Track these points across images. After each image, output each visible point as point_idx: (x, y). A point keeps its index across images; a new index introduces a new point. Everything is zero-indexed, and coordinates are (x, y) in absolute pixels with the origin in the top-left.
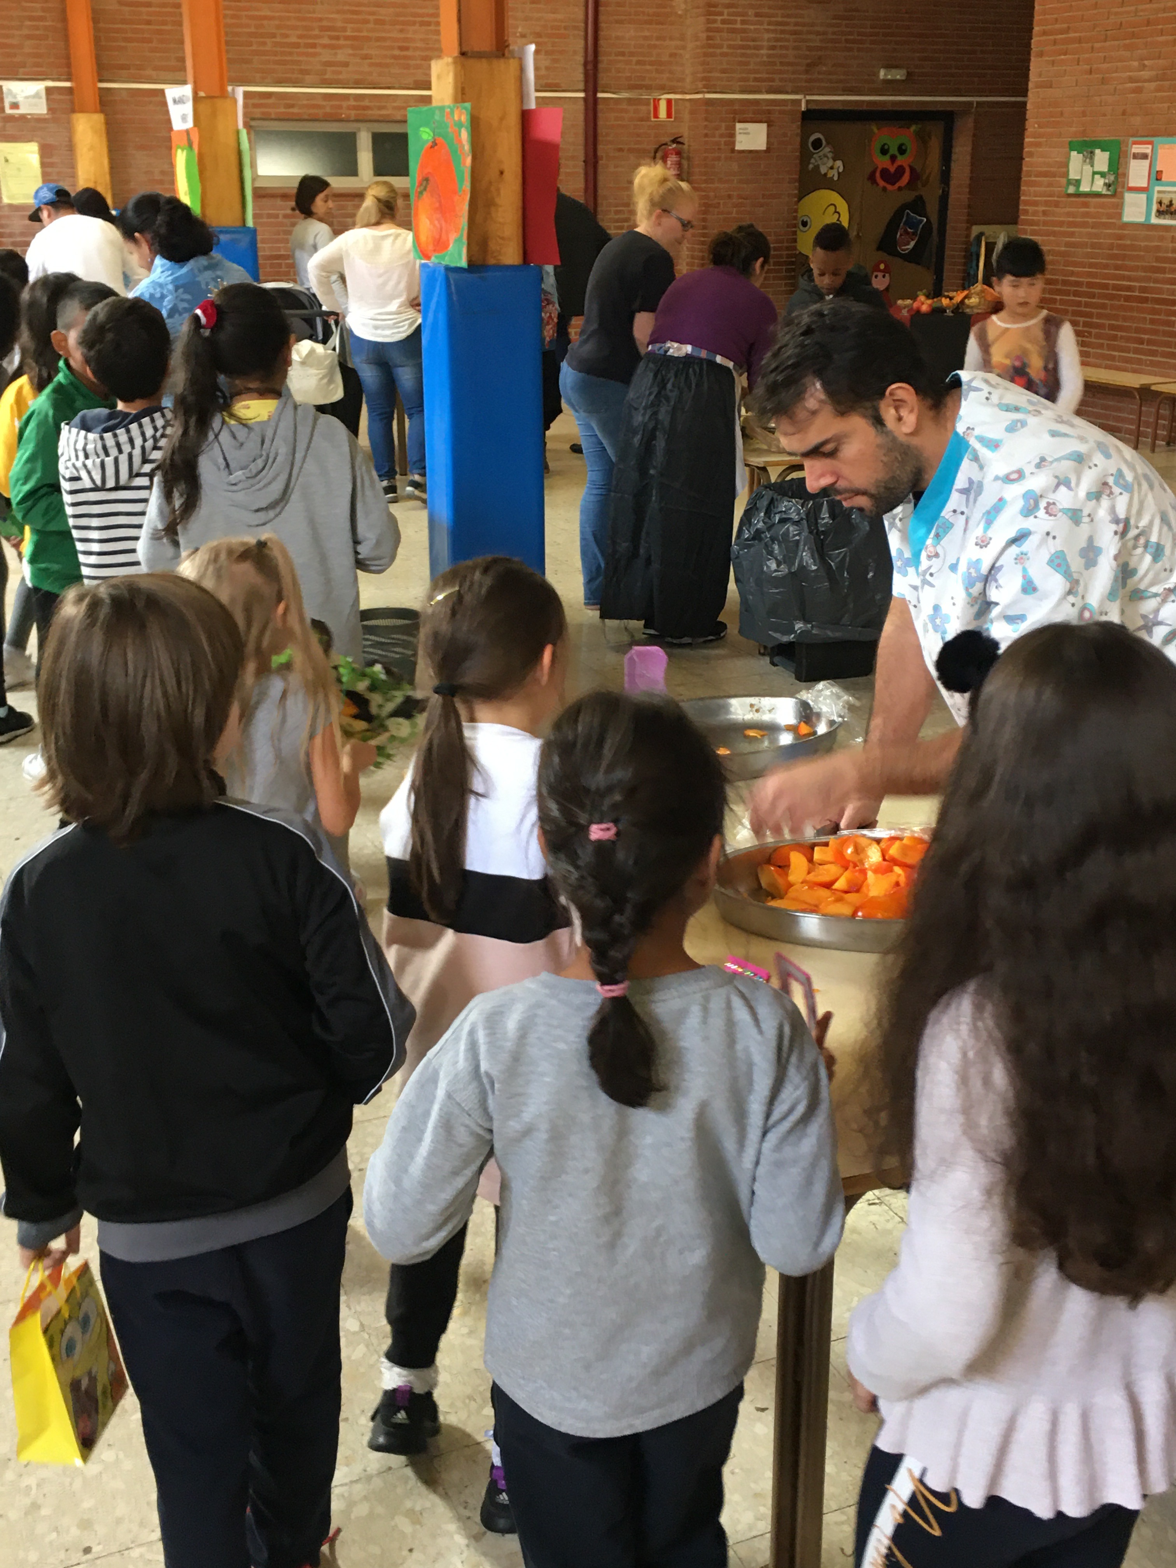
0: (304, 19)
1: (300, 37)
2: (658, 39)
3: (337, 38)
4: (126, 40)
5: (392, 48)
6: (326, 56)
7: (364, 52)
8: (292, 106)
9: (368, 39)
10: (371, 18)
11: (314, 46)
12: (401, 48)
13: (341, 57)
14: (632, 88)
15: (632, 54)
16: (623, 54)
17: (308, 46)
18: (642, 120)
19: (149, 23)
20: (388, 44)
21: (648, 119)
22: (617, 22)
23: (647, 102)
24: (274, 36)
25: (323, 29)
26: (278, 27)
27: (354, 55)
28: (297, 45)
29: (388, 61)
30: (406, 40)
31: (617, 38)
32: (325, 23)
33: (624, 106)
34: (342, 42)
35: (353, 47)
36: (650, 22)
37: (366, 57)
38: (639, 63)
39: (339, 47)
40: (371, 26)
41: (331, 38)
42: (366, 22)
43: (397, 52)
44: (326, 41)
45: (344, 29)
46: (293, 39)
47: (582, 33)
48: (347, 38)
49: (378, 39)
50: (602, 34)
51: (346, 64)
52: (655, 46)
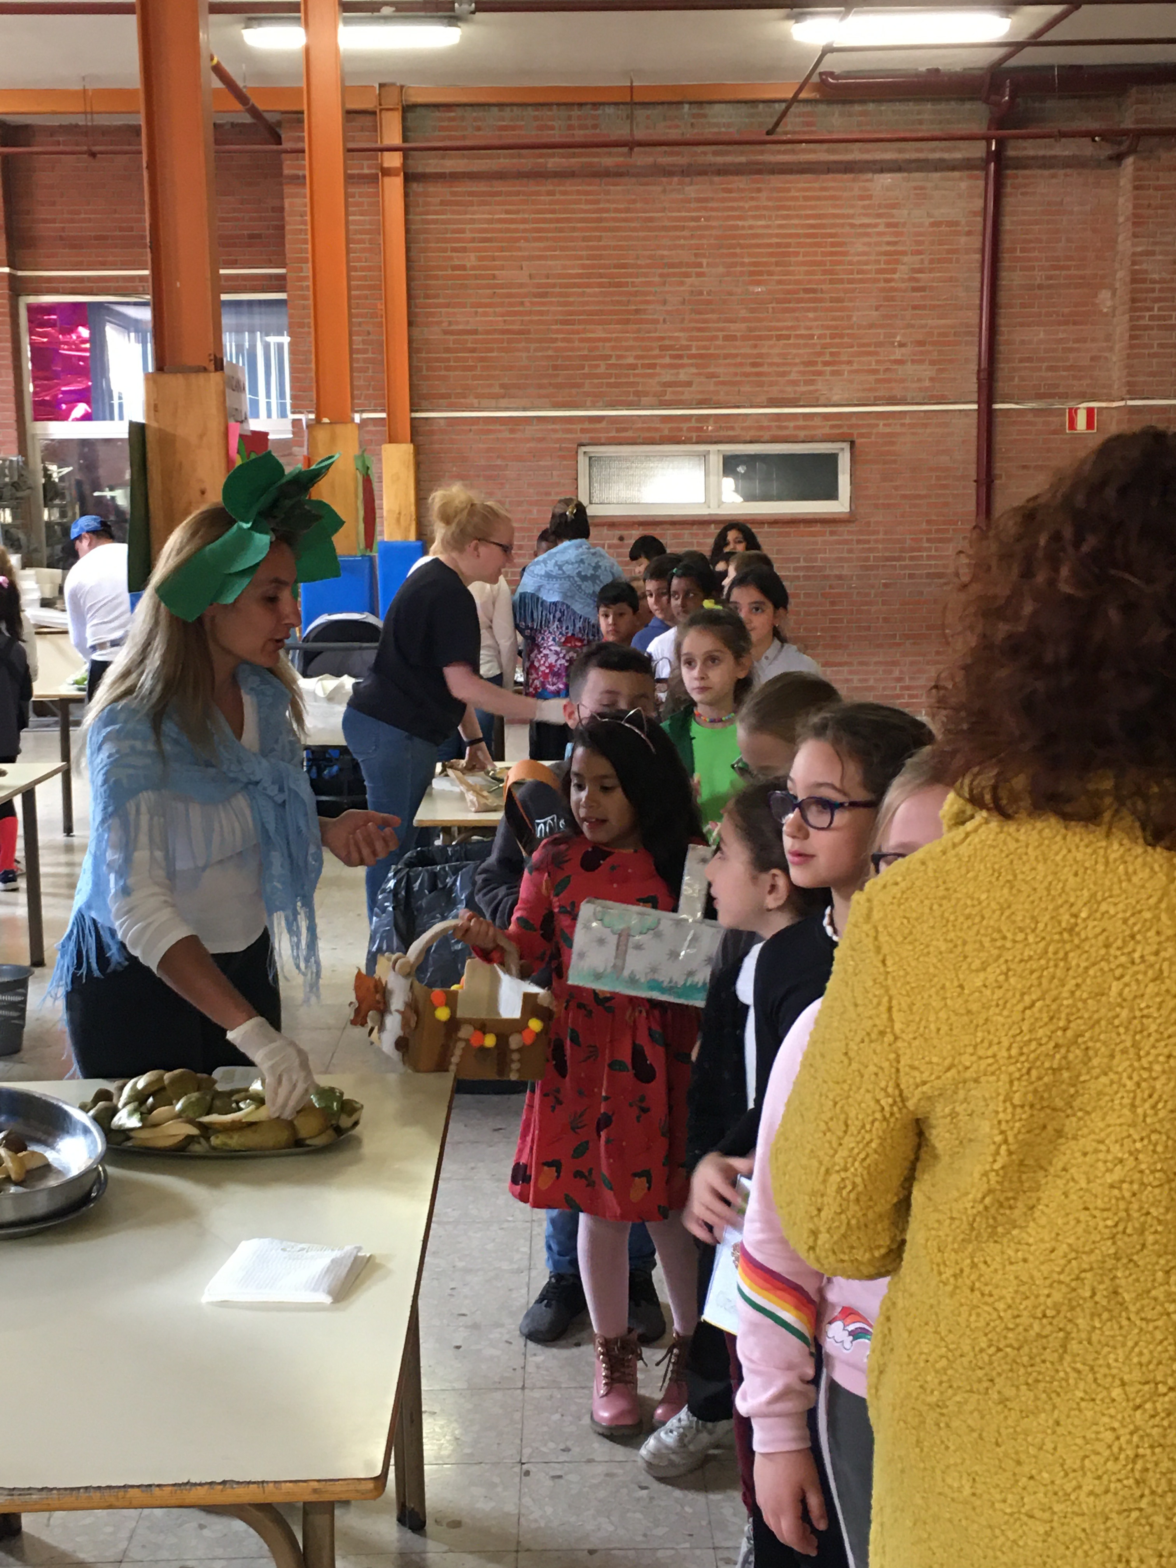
0: (643, 339)
1: (637, 357)
2: (1077, 341)
3: (680, 357)
4: (448, 369)
5: (741, 365)
6: (667, 376)
7: (711, 370)
8: (625, 430)
9: (715, 357)
10: (720, 334)
11: (653, 366)
12: (754, 365)
13: (683, 376)
14: (1039, 397)
15: (1042, 360)
16: (1030, 360)
17: (644, 366)
18: (1055, 432)
19: (473, 350)
20: (739, 360)
21: (1062, 431)
22: (1022, 325)
23: (1061, 412)
24: (610, 357)
25: (662, 348)
26: (614, 348)
27: (700, 374)
28: (633, 367)
29: (738, 378)
30: (760, 355)
31: (1023, 342)
32: (667, 342)
33: (1030, 417)
34: (686, 361)
35: (697, 366)
36: (1066, 323)
37: (712, 375)
38: (1050, 369)
39: (682, 366)
40: (720, 342)
41: (672, 357)
42: (715, 338)
43: (748, 369)
44: (667, 360)
45: (689, 348)
46: (631, 361)
47: (976, 339)
48: (691, 357)
49: (726, 356)
50: (1001, 338)
51: (689, 384)
52: (1071, 350)
